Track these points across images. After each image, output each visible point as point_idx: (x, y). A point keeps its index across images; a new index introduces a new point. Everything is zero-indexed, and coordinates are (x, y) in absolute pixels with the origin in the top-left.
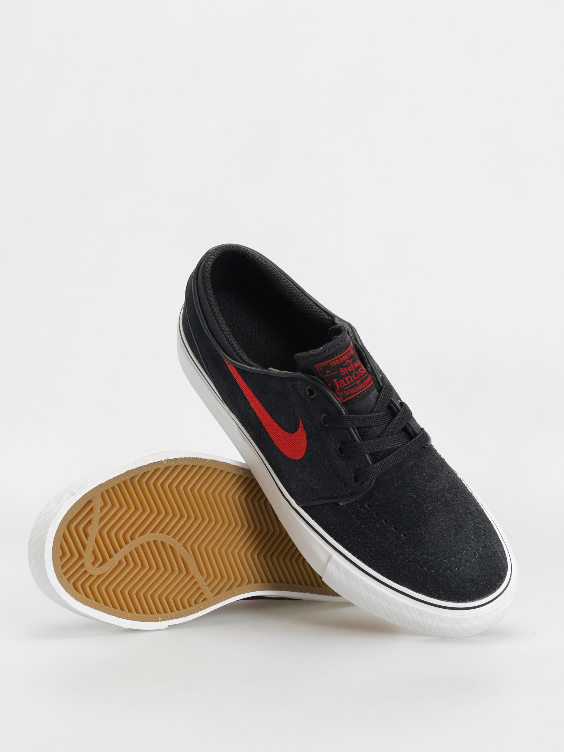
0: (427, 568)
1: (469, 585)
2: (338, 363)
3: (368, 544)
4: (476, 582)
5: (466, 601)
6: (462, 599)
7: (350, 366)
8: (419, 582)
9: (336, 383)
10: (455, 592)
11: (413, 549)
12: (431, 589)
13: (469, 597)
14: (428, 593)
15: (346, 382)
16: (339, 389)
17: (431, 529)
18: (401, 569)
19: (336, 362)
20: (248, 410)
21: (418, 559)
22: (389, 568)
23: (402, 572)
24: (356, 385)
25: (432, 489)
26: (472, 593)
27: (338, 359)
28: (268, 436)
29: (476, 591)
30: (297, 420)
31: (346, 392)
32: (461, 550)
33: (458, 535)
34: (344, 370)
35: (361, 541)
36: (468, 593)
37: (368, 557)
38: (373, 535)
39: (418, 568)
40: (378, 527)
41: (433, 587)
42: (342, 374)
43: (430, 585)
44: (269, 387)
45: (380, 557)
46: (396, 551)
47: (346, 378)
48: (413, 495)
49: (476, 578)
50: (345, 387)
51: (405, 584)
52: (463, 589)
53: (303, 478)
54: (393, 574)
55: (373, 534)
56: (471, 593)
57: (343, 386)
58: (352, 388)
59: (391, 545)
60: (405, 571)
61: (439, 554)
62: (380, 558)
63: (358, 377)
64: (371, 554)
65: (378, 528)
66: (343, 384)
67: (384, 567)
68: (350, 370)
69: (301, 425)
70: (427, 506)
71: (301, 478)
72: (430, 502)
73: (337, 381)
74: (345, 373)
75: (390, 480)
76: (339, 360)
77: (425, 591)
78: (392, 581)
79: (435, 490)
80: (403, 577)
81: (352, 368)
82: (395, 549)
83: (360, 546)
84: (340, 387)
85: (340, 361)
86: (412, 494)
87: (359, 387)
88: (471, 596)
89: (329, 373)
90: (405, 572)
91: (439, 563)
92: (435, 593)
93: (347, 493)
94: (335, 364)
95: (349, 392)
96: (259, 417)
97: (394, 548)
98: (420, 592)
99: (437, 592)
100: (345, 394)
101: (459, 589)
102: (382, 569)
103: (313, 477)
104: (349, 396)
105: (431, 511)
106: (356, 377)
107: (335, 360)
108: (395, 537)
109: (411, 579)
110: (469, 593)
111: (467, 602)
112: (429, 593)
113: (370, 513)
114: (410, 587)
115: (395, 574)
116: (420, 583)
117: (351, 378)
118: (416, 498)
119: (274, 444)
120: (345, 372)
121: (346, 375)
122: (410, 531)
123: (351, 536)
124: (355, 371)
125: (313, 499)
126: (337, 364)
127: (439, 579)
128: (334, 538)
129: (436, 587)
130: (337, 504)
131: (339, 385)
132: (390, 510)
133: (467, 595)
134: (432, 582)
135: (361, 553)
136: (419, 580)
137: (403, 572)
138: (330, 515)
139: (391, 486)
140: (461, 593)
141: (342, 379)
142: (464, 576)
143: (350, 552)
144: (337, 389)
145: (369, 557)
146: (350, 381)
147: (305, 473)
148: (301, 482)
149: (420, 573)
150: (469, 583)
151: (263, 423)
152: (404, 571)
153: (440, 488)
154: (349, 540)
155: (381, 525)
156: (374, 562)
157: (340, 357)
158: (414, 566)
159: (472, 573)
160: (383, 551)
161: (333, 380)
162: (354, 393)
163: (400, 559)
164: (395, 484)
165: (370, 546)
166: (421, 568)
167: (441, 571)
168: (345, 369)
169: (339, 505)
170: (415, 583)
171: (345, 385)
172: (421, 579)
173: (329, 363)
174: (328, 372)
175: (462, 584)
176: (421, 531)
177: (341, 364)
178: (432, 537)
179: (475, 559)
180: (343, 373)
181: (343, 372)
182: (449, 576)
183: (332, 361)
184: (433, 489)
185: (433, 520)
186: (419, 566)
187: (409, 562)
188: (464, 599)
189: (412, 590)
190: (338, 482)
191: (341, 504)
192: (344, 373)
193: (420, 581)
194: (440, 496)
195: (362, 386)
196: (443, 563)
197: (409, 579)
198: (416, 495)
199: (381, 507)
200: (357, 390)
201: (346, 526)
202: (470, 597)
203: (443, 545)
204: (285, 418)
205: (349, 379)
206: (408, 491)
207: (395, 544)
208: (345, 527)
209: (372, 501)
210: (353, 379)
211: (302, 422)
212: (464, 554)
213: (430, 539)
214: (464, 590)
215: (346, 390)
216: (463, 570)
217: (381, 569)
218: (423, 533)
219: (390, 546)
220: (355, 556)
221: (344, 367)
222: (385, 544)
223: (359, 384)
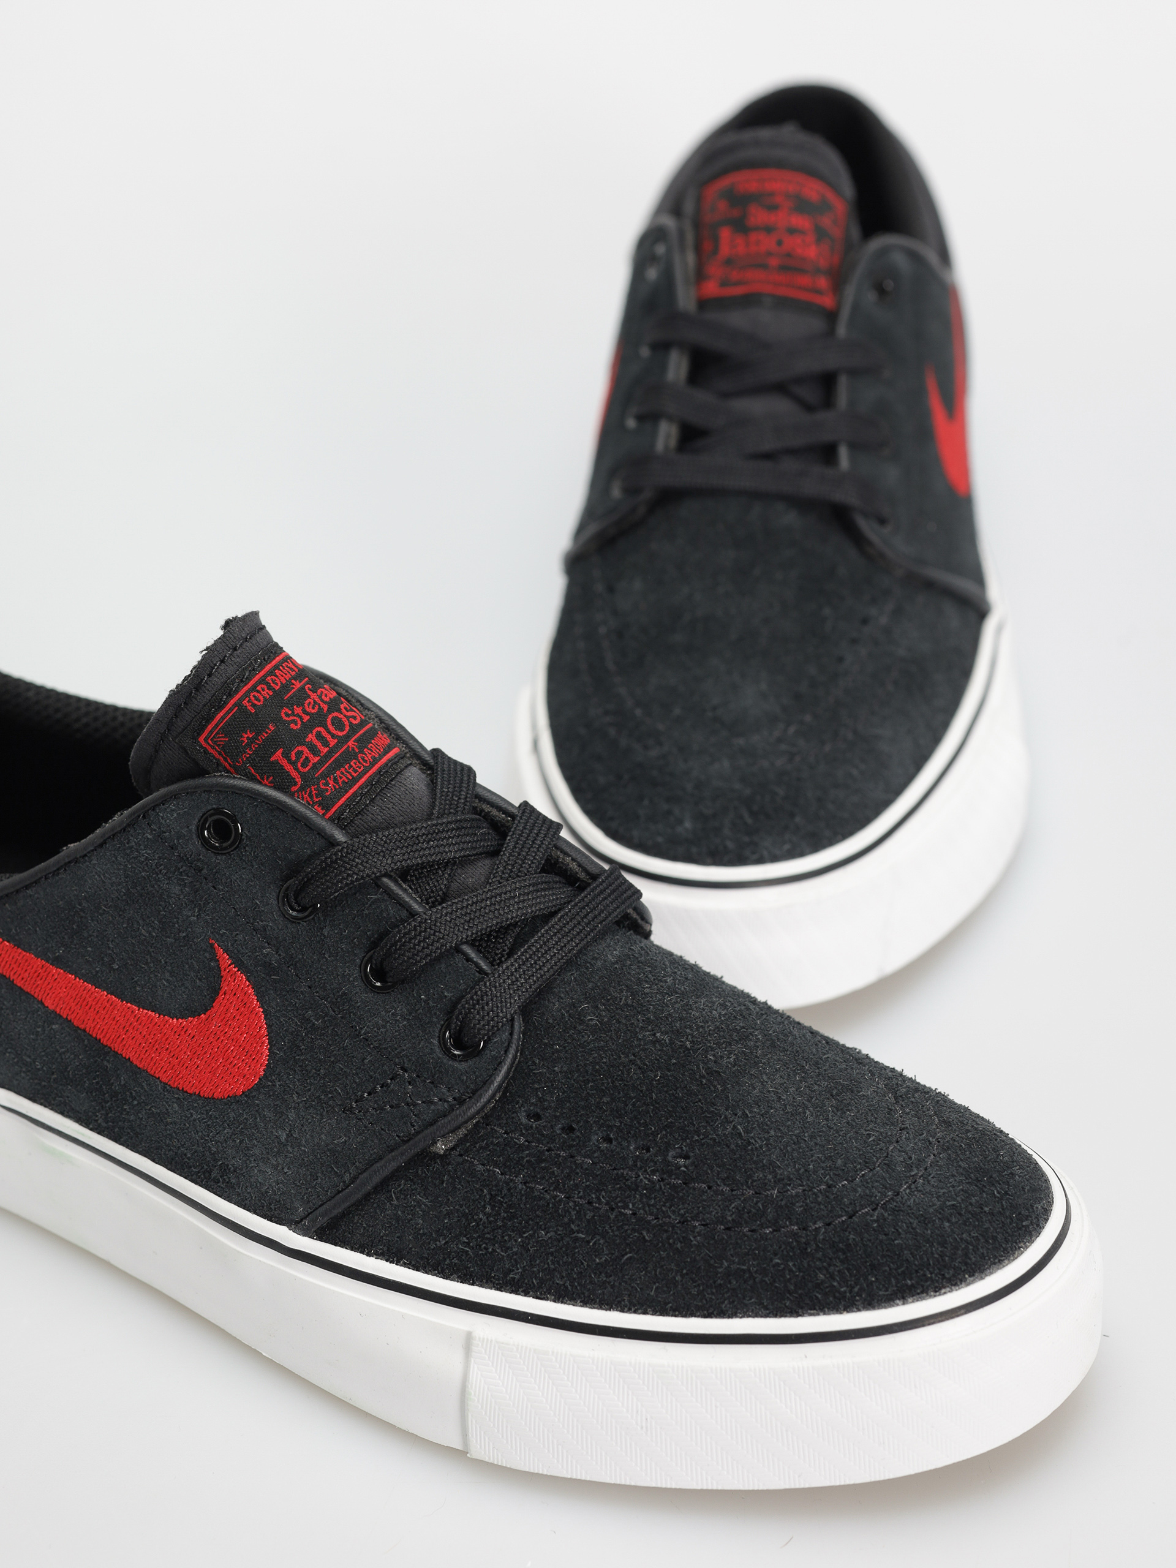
0: (797, 1224)
1: (949, 1227)
2: (267, 693)
3: (575, 1234)
4: (969, 1212)
5: (961, 1281)
6: (947, 1276)
7: (309, 697)
8: (788, 1277)
9: (284, 762)
10: (916, 1263)
11: (728, 1186)
12: (835, 1284)
13: (966, 1264)
14: (831, 1299)
15: (314, 750)
16: (299, 780)
17: (759, 1114)
18: (712, 1262)
19: (258, 692)
20: (43, 1027)
21: (754, 1208)
22: (674, 1278)
23: (720, 1270)
24: (349, 756)
26: (971, 1247)
27: (262, 681)
28: (137, 1072)
29: (980, 1237)
30: (207, 955)
31: (327, 784)
32: (879, 1144)
33: (849, 1110)
34: (293, 712)
35: (549, 1235)
36: (960, 1252)
37: (590, 1276)
38: (581, 1198)
39: (766, 1233)
40: (585, 1166)
41: (839, 1271)
42: (293, 726)
43: (827, 1270)
44: (85, 904)
45: (629, 1255)
46: (674, 1212)
47: (311, 737)
48: (658, 1035)
49: (962, 1200)
50: (315, 767)
51: (746, 1305)
52: (939, 1243)
53: (290, 1135)
54: (694, 1291)
55: (579, 1192)
56: (967, 1248)
57: (311, 765)
58: (338, 764)
59: (653, 1202)
60: (727, 1262)
61: (815, 1172)
62: (630, 1258)
63: (347, 728)
64: (598, 1260)
65: (586, 1169)
66: (307, 761)
67: (655, 1283)
68: (313, 708)
69: (225, 959)
70: (714, 1055)
71: (283, 1138)
72: (719, 1044)
73: (286, 755)
74: (302, 722)
75: (568, 1012)
76: (268, 684)
77: (819, 1296)
78: (698, 1316)
80: (730, 1283)
81: (316, 703)
82: (670, 1208)
83: (552, 1254)
84: (300, 770)
85: (270, 688)
86: (654, 1034)
87: (361, 761)
88: (970, 1259)
89: (251, 741)
90: (729, 1267)
91: (827, 1197)
92: (854, 1287)
93: (448, 1102)
94: (259, 701)
95: (335, 780)
96: (82, 1027)
97: (664, 1206)
98: (802, 1308)
99: (856, 1284)
100: (327, 790)
101: (924, 1246)
102: (652, 1293)
103: (321, 1115)
104: (340, 792)
105: (735, 1064)
106: (341, 730)
107: (254, 688)
108: (654, 1172)
109: (757, 1280)
110: (963, 1250)
111: (968, 1284)
112: (835, 1297)
113: (543, 1135)
114: (766, 1308)
115: (699, 1285)
116: (790, 1279)
117: (324, 734)
118: (671, 1041)
119: (161, 1082)
120: (300, 717)
121: (307, 728)
122: (693, 1137)
123: (510, 1236)
124: (330, 711)
125: (344, 1182)
126: (265, 700)
127: (848, 1239)
128: (459, 1277)
129: (848, 1269)
130: (426, 1156)
131: (297, 769)
132: (605, 1100)
133: (959, 1260)
134: (831, 1259)
135: (562, 1277)
136: (784, 1269)
137: (721, 1267)
138: (419, 1202)
139: (580, 1028)
140: (936, 1256)
141: (301, 744)
142: (925, 1207)
143: (526, 1294)
144: (296, 784)
145: (595, 1274)
146: (326, 744)
147: (292, 1115)
148: (288, 1152)
149: (780, 1247)
150: (949, 1221)
151: (104, 1037)
152: (726, 1264)
154: (509, 1252)
155: (596, 1155)
156: (617, 1284)
157: (265, 676)
158: (749, 1233)
159: (944, 1190)
160: (634, 1230)
161: (272, 759)
162: (355, 780)
163: (697, 1230)
164: (592, 1019)
165: (584, 1236)
166: (774, 1231)
167: (842, 1216)
168: (298, 710)
169: (436, 1156)
170: (776, 1287)
171: (315, 759)
172: (791, 1264)
173: (239, 704)
174: (247, 735)
175: (929, 1232)
176: (729, 1129)
177: (278, 695)
178: (772, 1133)
179: (934, 1154)
180: (295, 723)
181: (294, 719)
182: (877, 1221)
183: (247, 695)
185: (755, 1089)
186: (767, 1227)
187: (728, 1229)
188: (954, 1276)
189: (775, 1316)
190: (407, 1084)
191: (441, 1147)
192: (299, 723)
193: (791, 1271)
195: (370, 756)
196: (839, 1193)
197: (751, 1282)
198: (667, 1033)
199: (572, 1100)
200: (360, 771)
201: (485, 1214)
202: (969, 1261)
203: (816, 1144)
204: (167, 975)
205: (319, 736)
206: (638, 1030)
207: (664, 1193)
208: (481, 1216)
209: (537, 1096)
210: (334, 736)
211: (226, 951)
212: (893, 1152)
213: (768, 1139)
214: (943, 1246)
215: (325, 776)
216: (913, 1192)
217: (648, 1294)
218: (739, 1130)
219: (649, 1206)
220: (547, 1299)
221: (289, 704)
222: (631, 1206)
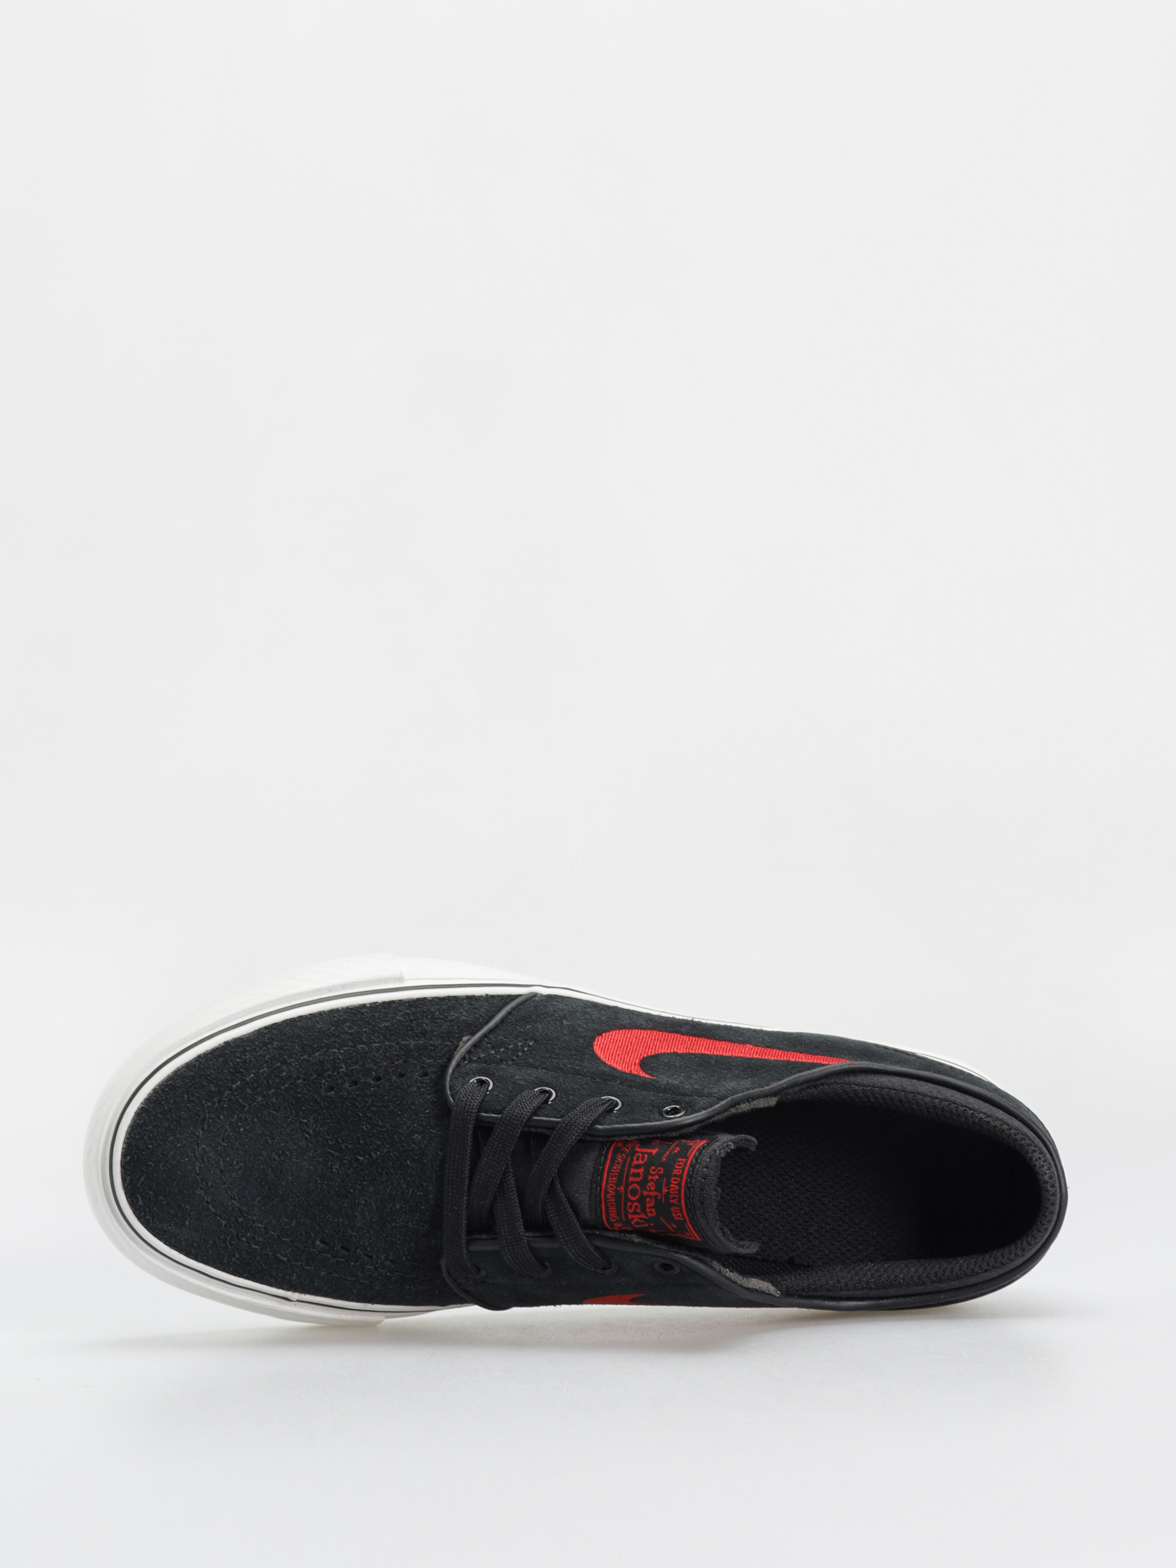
9: (648, 1150)
16: (637, 1149)
17: (302, 1139)
19: (680, 1168)
24: (620, 1182)
25: (365, 1201)
30: (654, 1073)
31: (622, 1158)
34: (658, 1175)
42: (654, 1168)
47: (642, 1171)
50: (632, 1160)
58: (622, 1172)
63: (629, 1195)
66: (637, 1159)
69: (643, 1074)
70: (344, 1164)
76: (678, 1176)
79: (361, 1204)
81: (651, 1191)
84: (639, 1152)
85: (676, 1176)
86: (382, 1152)
87: (613, 1185)
89: (672, 1149)
94: (677, 1165)
95: (618, 1163)
100: (621, 1155)
106: (631, 1191)
118: (370, 1155)
120: (654, 1176)
121: (647, 1174)
126: (674, 1168)
141: (646, 1163)
144: (638, 1146)
153: (357, 1216)
157: (682, 1179)
161: (655, 1148)
162: (611, 1172)
168: (657, 1178)
171: (635, 1162)
173: (688, 1157)
177: (670, 1176)
179: (197, 1174)
181: (656, 1172)
183: (685, 1162)
184: (363, 1202)
192: (652, 1172)
194: (343, 1203)
200: (610, 1180)
205: (639, 1175)
210: (633, 1183)
211: (644, 1078)
212: (219, 1159)
215: (626, 1160)
218: (305, 1121)
221: (662, 1177)
223: (618, 1189)
